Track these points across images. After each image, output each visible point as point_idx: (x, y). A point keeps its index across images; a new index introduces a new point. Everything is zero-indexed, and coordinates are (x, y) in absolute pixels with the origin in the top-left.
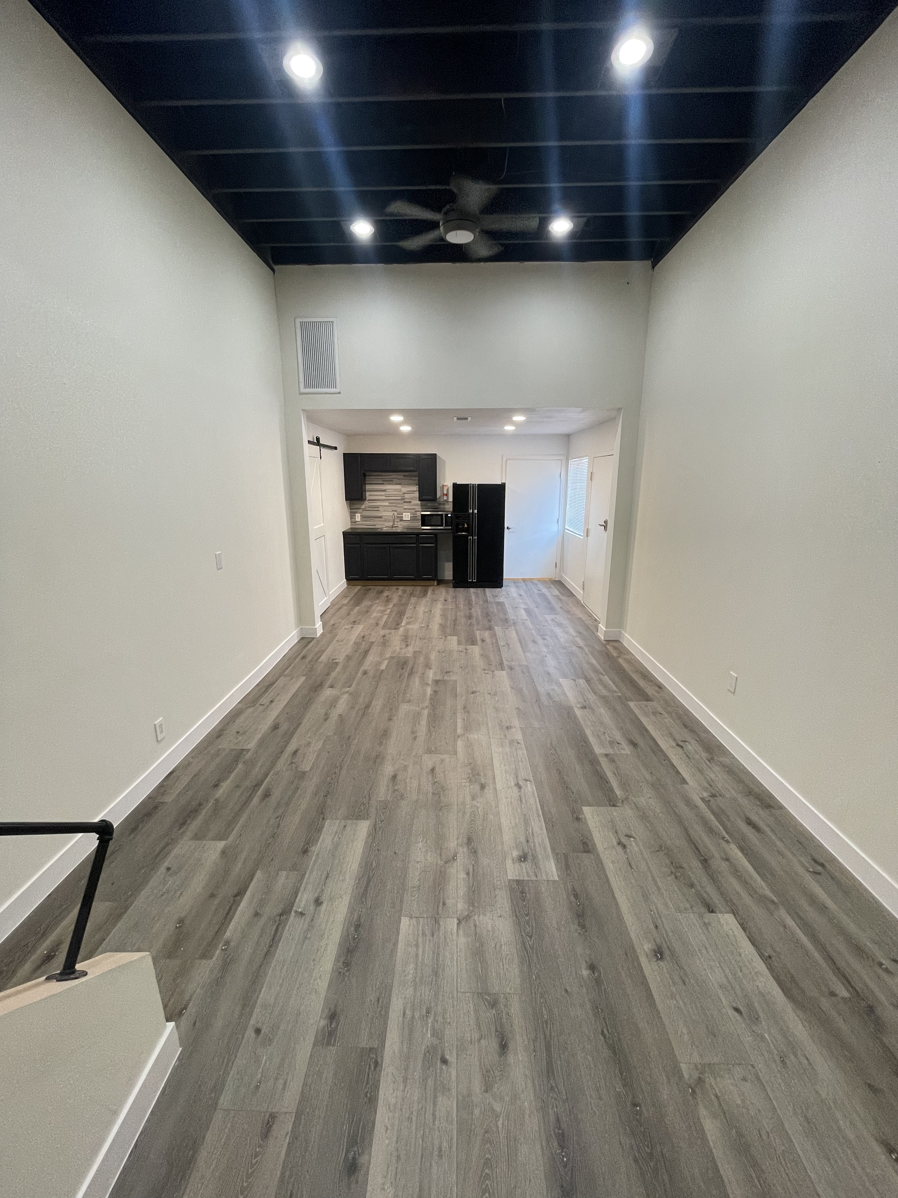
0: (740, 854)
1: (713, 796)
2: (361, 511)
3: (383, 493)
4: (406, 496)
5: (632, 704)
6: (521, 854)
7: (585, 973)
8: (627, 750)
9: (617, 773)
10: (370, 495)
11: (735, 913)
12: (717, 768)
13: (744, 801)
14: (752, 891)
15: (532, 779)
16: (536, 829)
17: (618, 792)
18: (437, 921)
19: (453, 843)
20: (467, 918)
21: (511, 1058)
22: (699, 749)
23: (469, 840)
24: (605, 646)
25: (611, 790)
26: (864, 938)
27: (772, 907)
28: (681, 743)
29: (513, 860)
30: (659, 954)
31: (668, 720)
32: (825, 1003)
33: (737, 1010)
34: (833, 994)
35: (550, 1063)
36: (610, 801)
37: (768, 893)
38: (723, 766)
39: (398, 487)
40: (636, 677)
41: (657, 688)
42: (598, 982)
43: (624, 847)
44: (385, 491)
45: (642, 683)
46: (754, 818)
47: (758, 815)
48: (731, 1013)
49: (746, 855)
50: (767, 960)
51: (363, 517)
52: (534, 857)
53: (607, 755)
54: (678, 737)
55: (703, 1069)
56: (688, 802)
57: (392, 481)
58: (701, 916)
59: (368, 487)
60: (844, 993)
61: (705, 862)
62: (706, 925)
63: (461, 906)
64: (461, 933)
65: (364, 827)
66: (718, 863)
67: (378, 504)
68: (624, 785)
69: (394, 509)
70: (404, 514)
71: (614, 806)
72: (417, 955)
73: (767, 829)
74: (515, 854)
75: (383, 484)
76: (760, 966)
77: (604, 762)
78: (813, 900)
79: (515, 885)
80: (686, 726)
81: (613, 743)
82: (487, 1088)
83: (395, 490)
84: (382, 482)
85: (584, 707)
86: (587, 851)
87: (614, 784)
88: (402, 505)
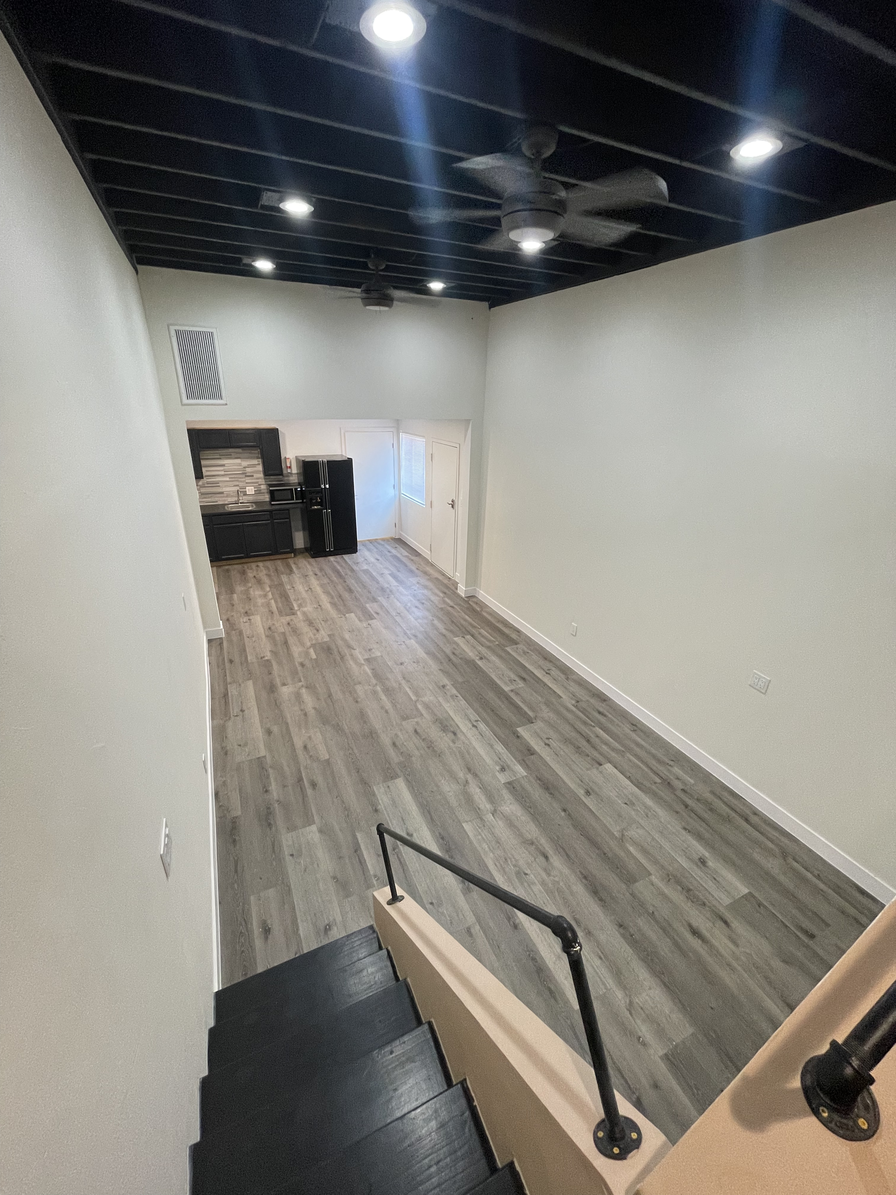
0: (602, 732)
1: (578, 702)
3: (222, 468)
4: (248, 470)
5: (508, 649)
6: (501, 767)
7: (563, 814)
8: (521, 684)
9: (524, 701)
10: (207, 471)
11: (610, 762)
12: (572, 684)
13: (592, 701)
14: (613, 749)
15: (480, 720)
16: (501, 750)
17: (531, 713)
18: (482, 819)
19: (461, 775)
20: (495, 811)
21: (551, 860)
22: (559, 673)
23: (469, 770)
24: (467, 602)
25: (526, 713)
26: (660, 754)
27: (623, 754)
28: (548, 672)
29: (498, 771)
30: (588, 793)
31: (535, 657)
32: (654, 787)
33: (626, 804)
34: (655, 783)
35: (567, 855)
36: (529, 720)
37: (620, 748)
38: (575, 681)
39: (238, 461)
40: (500, 626)
41: (517, 633)
42: (569, 815)
43: (549, 745)
44: (223, 465)
45: (506, 631)
46: (601, 710)
47: (602, 707)
48: (623, 805)
49: (604, 731)
50: (629, 778)
52: (508, 766)
53: (512, 691)
54: (546, 669)
55: (622, 831)
56: (568, 709)
57: (231, 455)
58: (598, 769)
60: (658, 780)
61: (588, 741)
62: (601, 772)
63: (489, 806)
64: (497, 819)
65: (400, 783)
66: (594, 739)
67: (218, 479)
68: (531, 708)
69: (237, 483)
70: (247, 488)
71: (532, 723)
72: (483, 838)
73: (607, 714)
74: (498, 768)
75: (220, 459)
76: (628, 782)
77: (512, 695)
78: (638, 745)
79: (508, 785)
80: (546, 659)
81: (512, 681)
82: (549, 875)
83: (234, 464)
84: (219, 457)
85: (481, 658)
86: (532, 754)
87: (526, 709)
88: (244, 479)
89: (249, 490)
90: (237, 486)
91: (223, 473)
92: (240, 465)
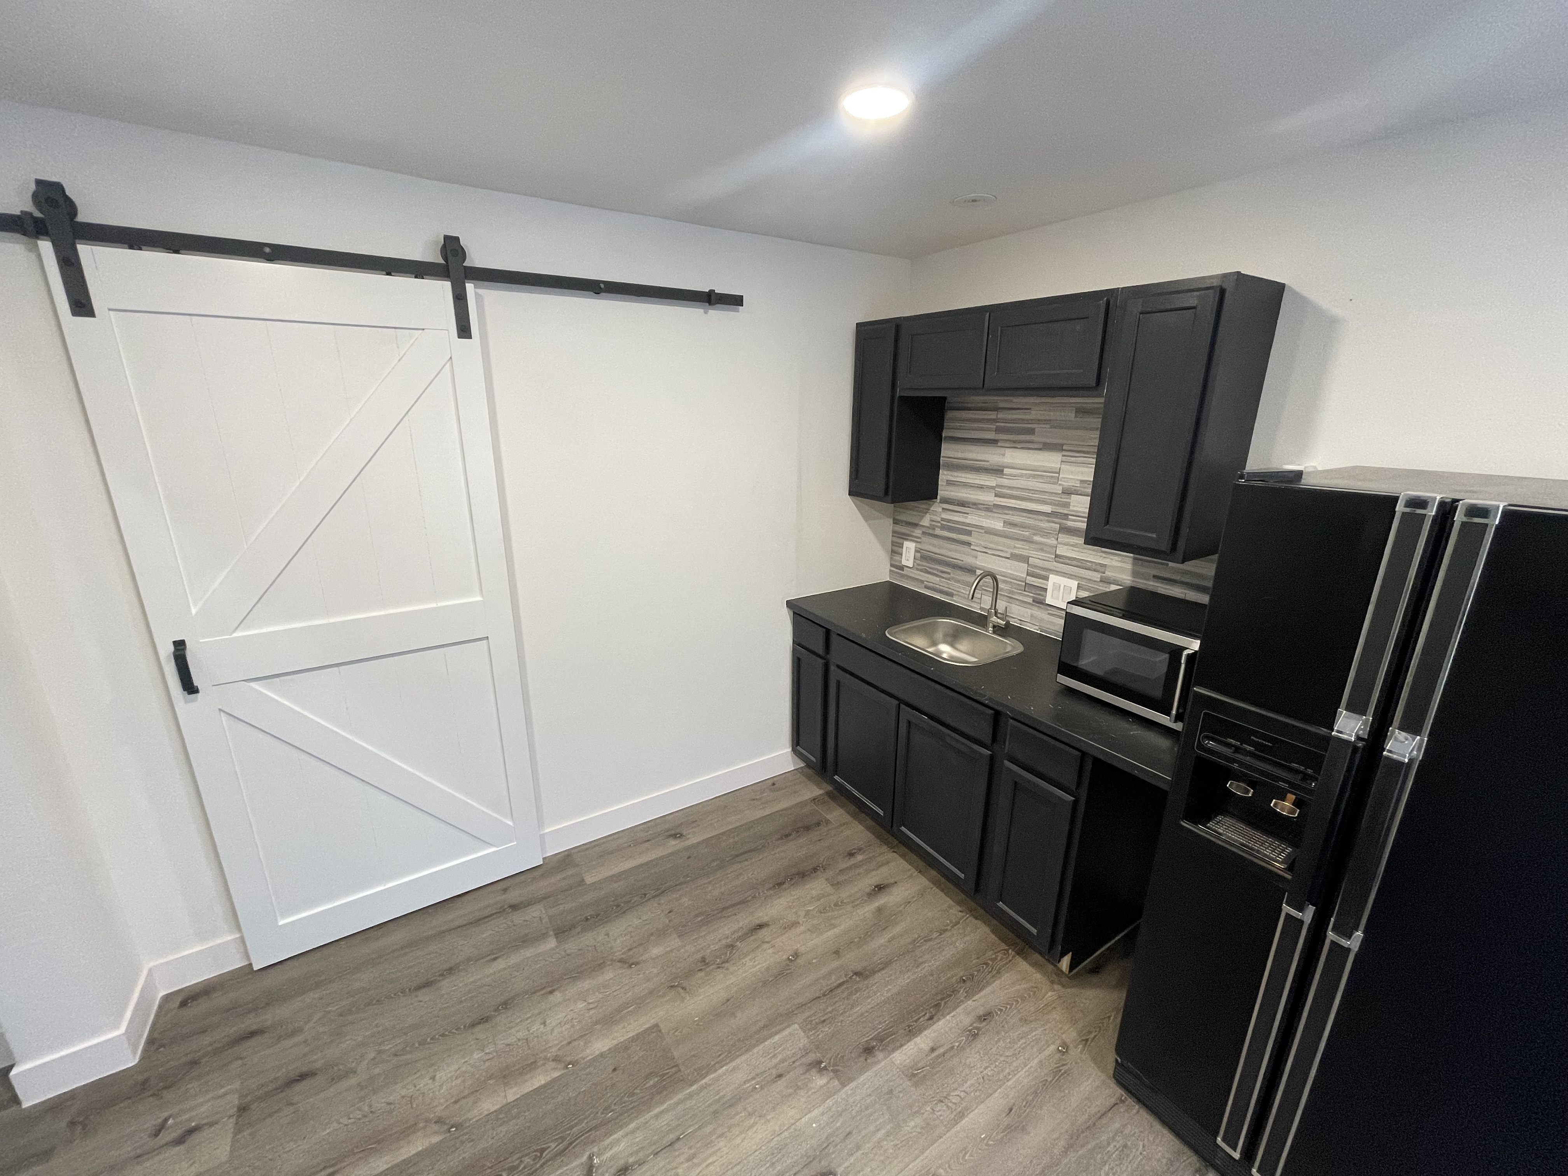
2: (918, 532)
3: (990, 481)
10: (949, 483)
39: (1051, 460)
44: (998, 471)
51: (923, 557)
57: (1032, 431)
59: (948, 451)
67: (973, 518)
69: (1022, 549)
70: (1053, 578)
75: (993, 442)
83: (1036, 473)
84: (991, 435)
88: (1053, 541)
89: (1057, 587)
90: (1025, 559)
91: (988, 498)
92: (1054, 476)
